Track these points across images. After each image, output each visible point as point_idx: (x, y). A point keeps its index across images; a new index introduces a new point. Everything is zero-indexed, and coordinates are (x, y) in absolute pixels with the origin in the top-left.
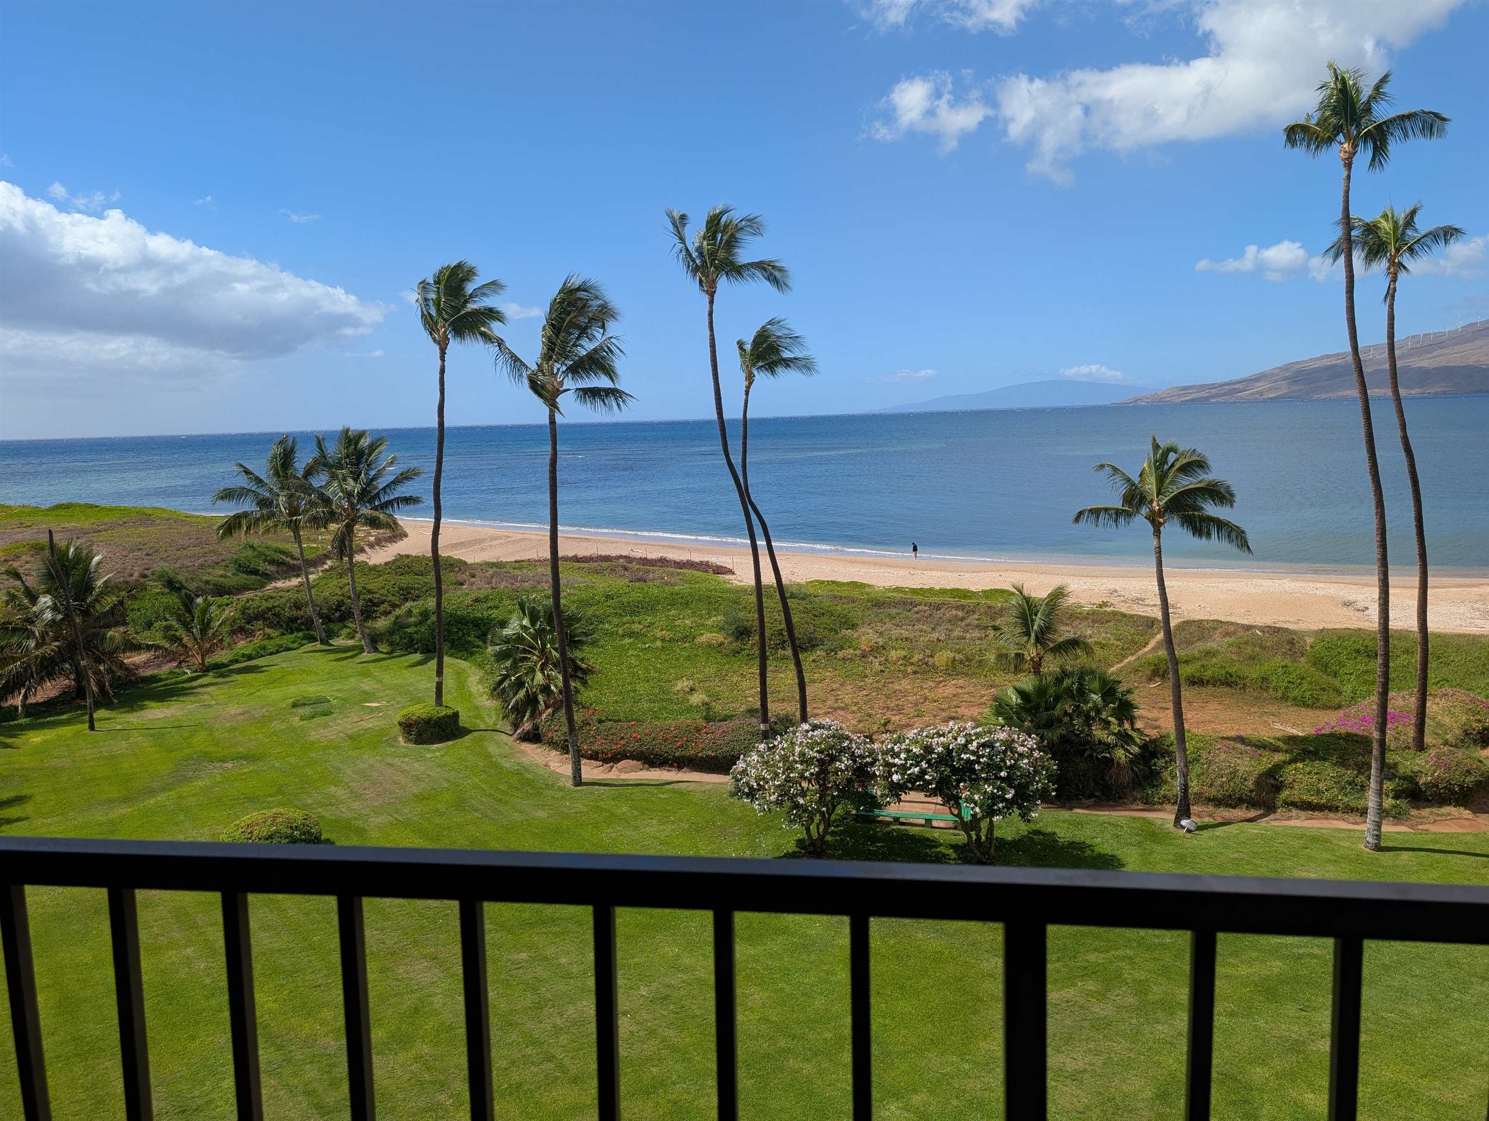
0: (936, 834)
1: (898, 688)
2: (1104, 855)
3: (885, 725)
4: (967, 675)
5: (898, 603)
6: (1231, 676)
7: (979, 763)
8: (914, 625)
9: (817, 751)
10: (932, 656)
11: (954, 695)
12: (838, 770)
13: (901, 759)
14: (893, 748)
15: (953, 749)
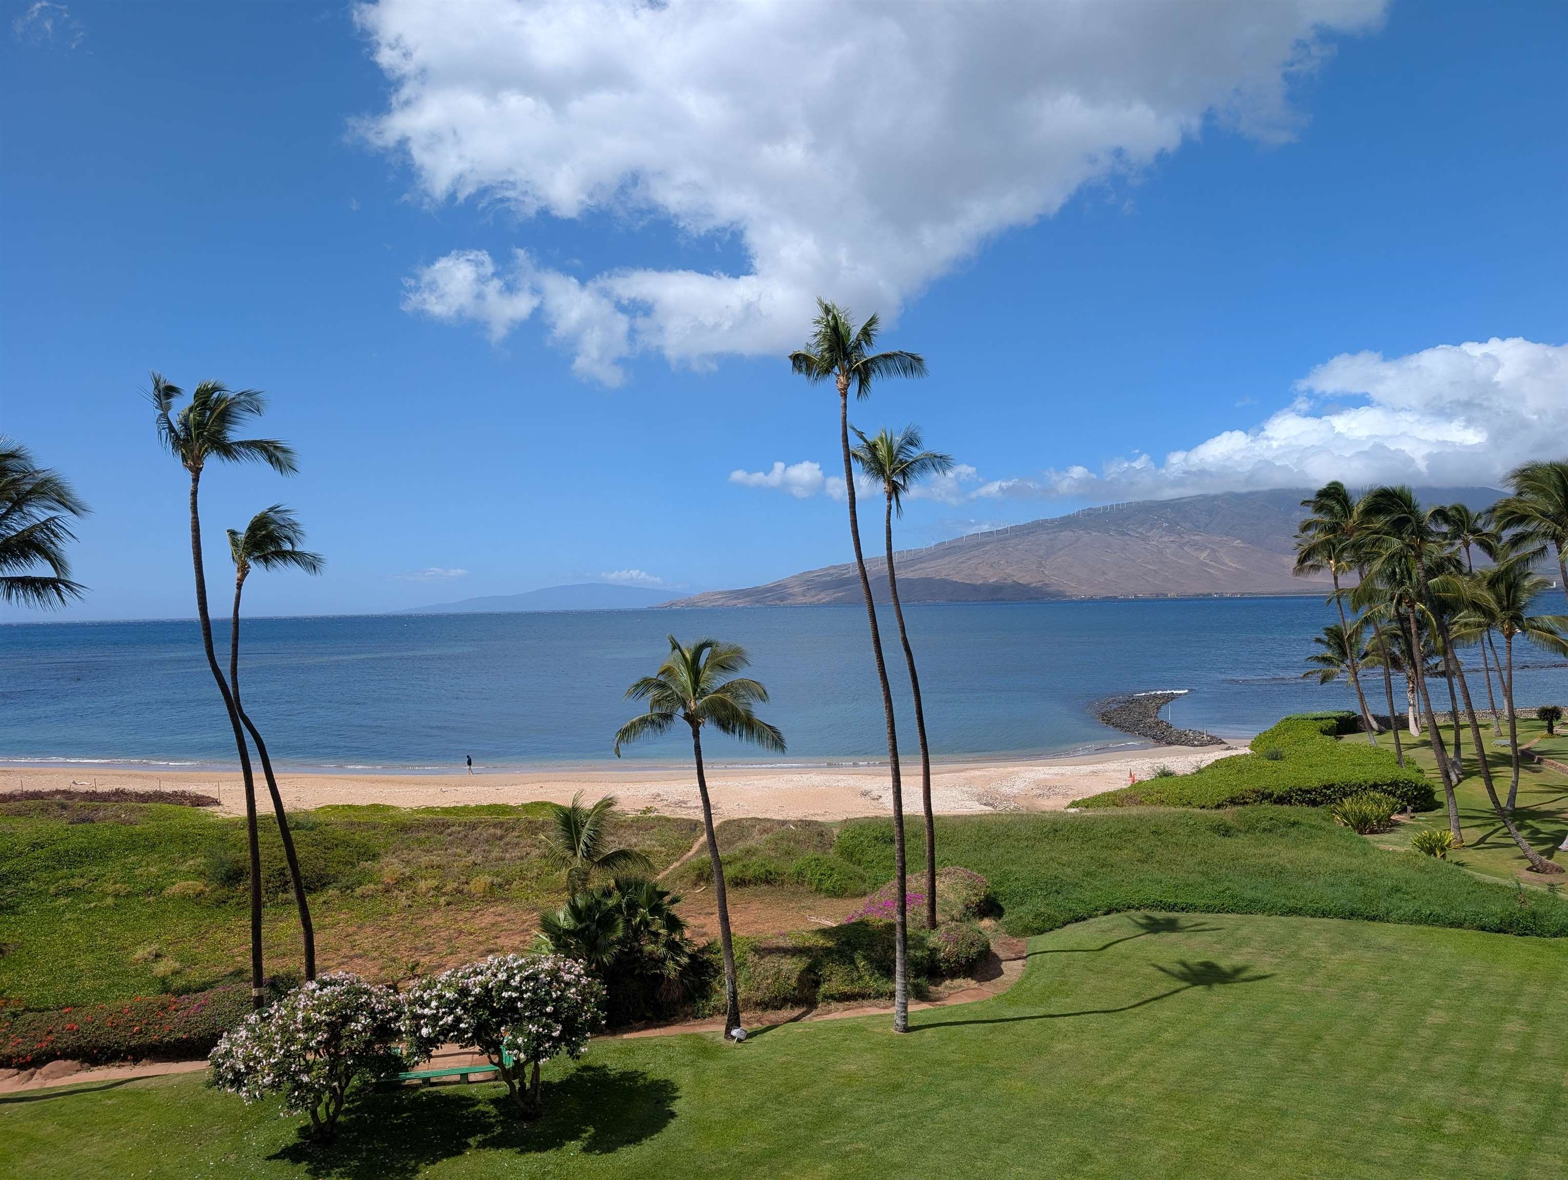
0: (473, 1090)
1: (428, 924)
2: (657, 1081)
3: (413, 968)
4: (506, 900)
5: (429, 825)
6: (771, 874)
7: (521, 999)
8: (446, 849)
9: (326, 1014)
10: (467, 883)
11: (493, 925)
12: (353, 1032)
13: (432, 1009)
14: (421, 996)
15: (492, 987)
